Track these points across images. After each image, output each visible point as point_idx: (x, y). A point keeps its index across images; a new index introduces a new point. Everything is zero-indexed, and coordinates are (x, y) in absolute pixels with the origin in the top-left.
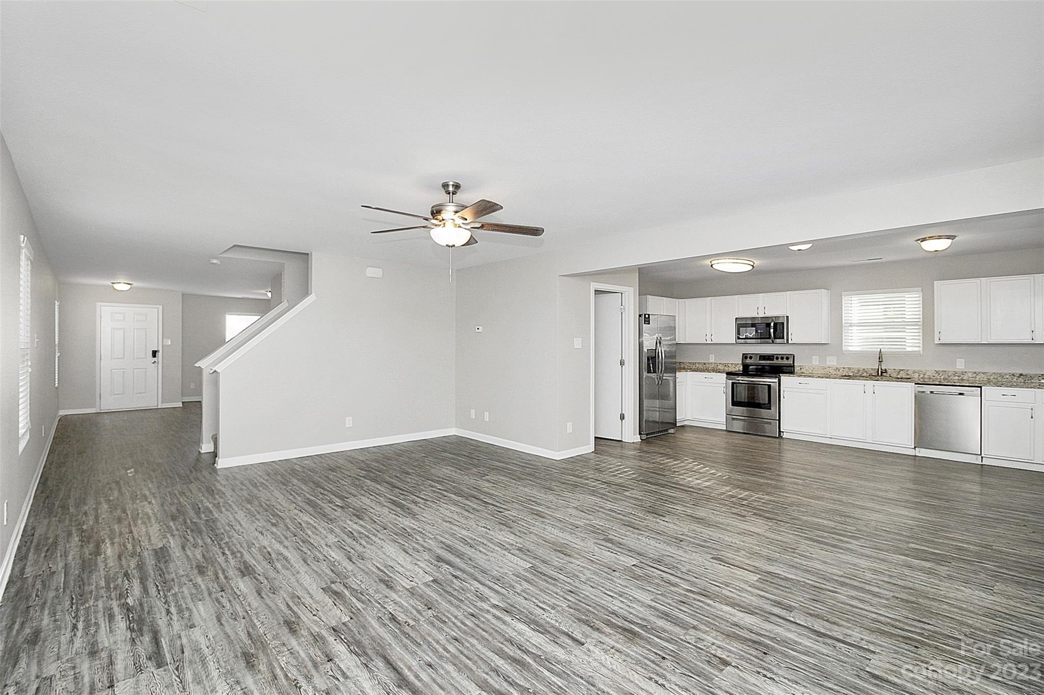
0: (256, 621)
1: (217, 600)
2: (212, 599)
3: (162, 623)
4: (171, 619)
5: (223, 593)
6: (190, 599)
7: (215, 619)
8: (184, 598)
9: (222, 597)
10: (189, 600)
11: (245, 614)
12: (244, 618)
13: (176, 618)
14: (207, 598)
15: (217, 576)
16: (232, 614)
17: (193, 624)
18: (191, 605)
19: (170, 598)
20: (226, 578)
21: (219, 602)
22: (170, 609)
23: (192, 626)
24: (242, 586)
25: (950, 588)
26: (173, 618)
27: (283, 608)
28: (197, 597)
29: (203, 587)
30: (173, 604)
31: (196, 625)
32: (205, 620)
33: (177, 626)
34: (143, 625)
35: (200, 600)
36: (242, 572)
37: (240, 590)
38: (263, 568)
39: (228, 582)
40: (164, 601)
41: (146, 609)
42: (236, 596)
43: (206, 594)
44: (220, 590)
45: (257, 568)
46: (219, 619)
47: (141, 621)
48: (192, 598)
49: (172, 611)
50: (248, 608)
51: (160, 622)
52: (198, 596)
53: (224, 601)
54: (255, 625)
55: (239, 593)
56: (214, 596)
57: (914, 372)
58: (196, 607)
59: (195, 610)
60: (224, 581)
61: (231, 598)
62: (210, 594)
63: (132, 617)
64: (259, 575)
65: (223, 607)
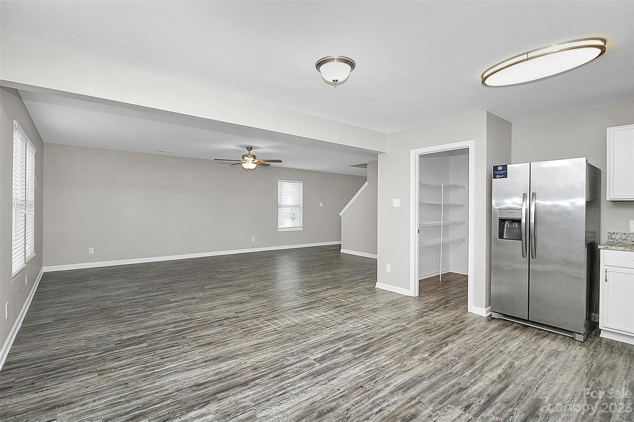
25: (105, 331)
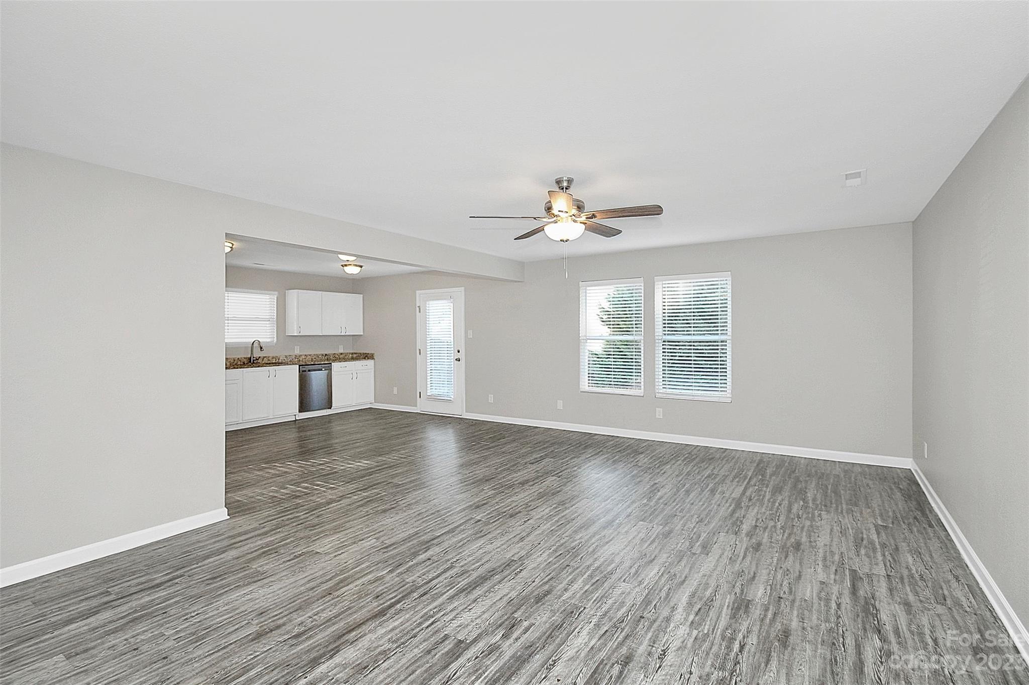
0: (775, 562)
1: (791, 592)
2: (794, 595)
3: (846, 600)
4: (838, 598)
5: (781, 595)
6: (814, 607)
7: (802, 578)
8: (819, 612)
9: (785, 592)
10: (816, 606)
11: (778, 570)
12: (781, 567)
13: (834, 596)
14: (798, 598)
15: (774, 618)
16: (787, 575)
17: (821, 584)
18: (816, 600)
19: (833, 619)
20: (767, 610)
21: (790, 589)
22: (836, 608)
23: (822, 583)
24: (760, 593)
26: (836, 598)
27: (749, 558)
28: (807, 606)
29: (795, 613)
30: (833, 611)
31: (819, 583)
32: (811, 582)
33: (835, 589)
34: (864, 606)
35: (806, 600)
36: (747, 606)
37: (766, 589)
38: (724, 598)
39: (769, 603)
40: (840, 620)
41: (860, 620)
42: (773, 586)
43: (797, 604)
44: (782, 600)
45: (729, 603)
46: (800, 577)
47: (866, 610)
48: (812, 606)
49: (835, 604)
50: (772, 572)
51: (848, 601)
52: (805, 606)
53: (786, 589)
54: (778, 560)
55: (769, 587)
56: (791, 598)
57: (273, 358)
58: (812, 595)
59: (815, 595)
60: (771, 607)
61: (778, 586)
62: (793, 601)
63: (875, 620)
64: (736, 593)
65: (789, 584)
